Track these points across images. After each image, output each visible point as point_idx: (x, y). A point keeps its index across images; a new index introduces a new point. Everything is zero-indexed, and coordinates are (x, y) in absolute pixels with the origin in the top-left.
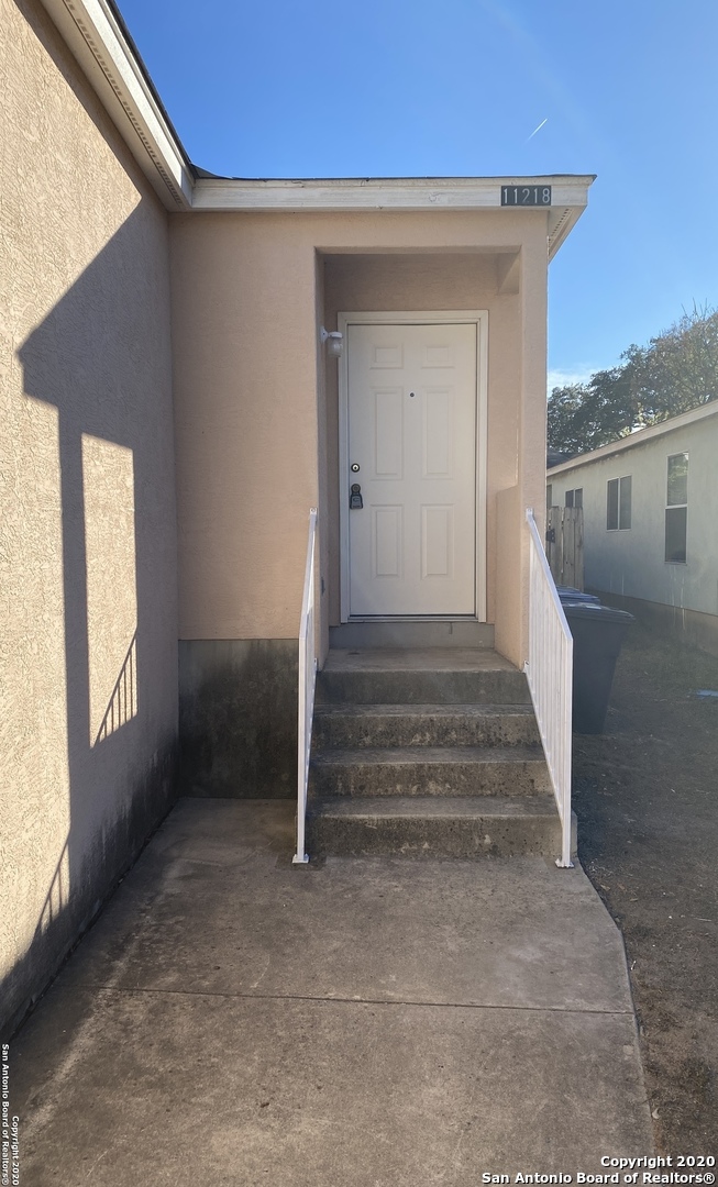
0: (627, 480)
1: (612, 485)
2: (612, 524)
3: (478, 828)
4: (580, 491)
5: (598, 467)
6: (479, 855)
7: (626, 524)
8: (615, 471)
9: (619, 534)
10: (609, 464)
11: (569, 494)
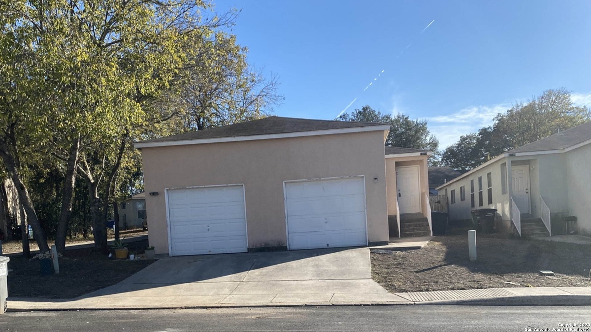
0: (464, 186)
1: (461, 188)
2: (462, 200)
3: (421, 233)
4: (454, 190)
5: (457, 183)
6: (421, 236)
7: (464, 200)
8: (460, 184)
9: (463, 201)
10: (460, 182)
11: (452, 191)
